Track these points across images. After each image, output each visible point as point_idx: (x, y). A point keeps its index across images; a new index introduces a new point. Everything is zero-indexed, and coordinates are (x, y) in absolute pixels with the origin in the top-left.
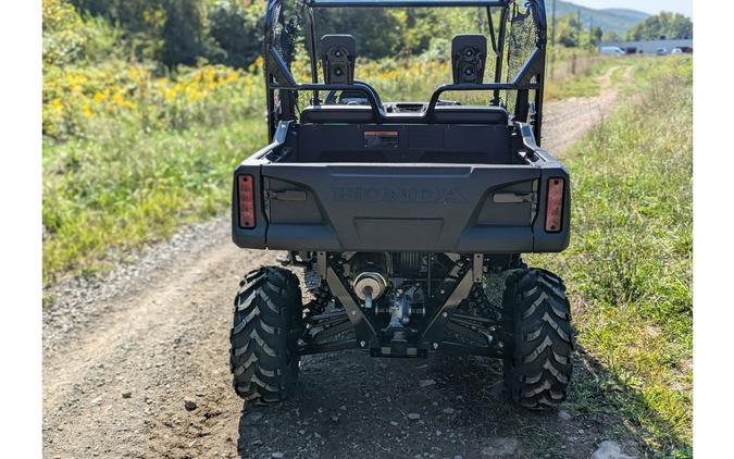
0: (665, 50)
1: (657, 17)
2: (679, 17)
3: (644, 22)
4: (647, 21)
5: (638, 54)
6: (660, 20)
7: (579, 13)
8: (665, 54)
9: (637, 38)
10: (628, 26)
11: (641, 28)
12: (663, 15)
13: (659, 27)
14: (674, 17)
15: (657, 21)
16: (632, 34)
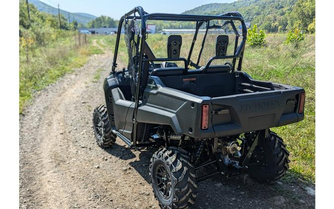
0: (108, 32)
1: (99, 17)
2: (109, 18)
3: (95, 20)
4: (96, 19)
5: (96, 34)
6: (102, 19)
7: (69, 15)
8: (108, 34)
9: (93, 27)
10: (87, 21)
11: (94, 22)
12: (102, 17)
13: (101, 22)
14: (107, 18)
15: (100, 20)
16: (91, 25)
